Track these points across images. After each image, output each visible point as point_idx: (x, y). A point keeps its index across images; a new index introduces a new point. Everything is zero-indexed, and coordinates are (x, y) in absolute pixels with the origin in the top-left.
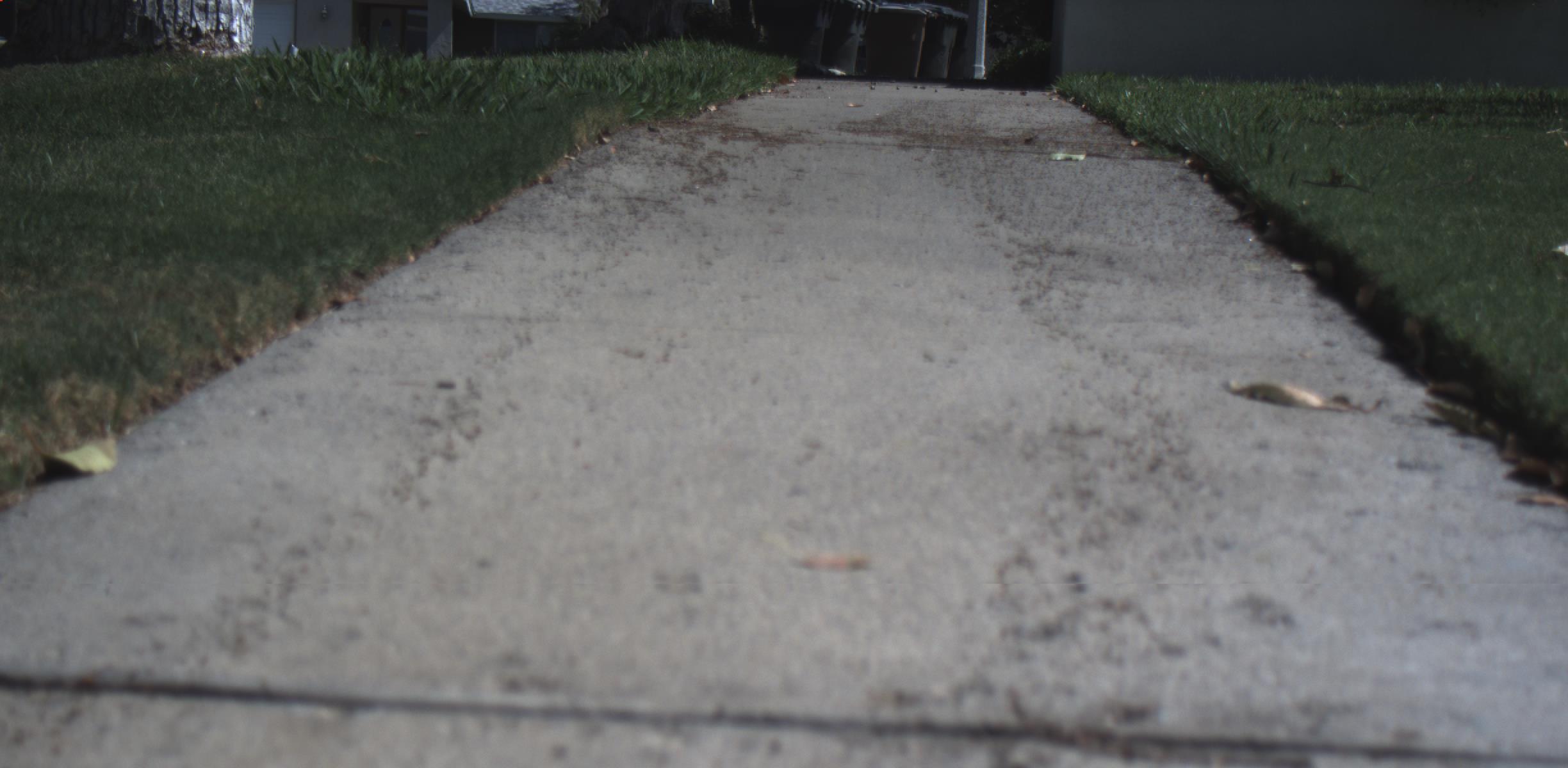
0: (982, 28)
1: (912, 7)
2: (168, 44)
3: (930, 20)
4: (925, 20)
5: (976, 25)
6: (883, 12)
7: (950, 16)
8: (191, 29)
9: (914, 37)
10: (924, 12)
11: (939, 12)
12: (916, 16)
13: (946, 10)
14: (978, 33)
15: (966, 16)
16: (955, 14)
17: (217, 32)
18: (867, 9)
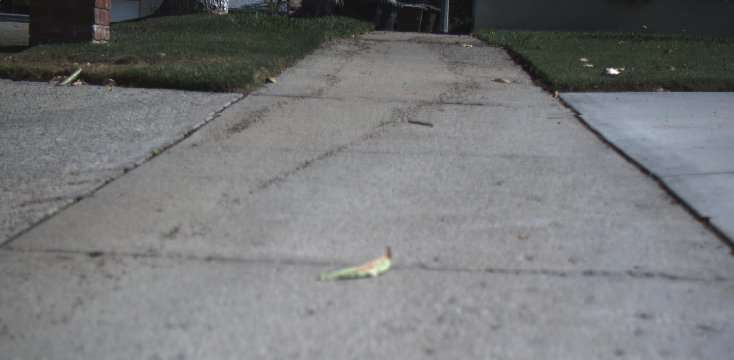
0: (447, 14)
1: (417, 6)
2: (207, 10)
3: (425, 11)
4: (423, 11)
5: (444, 14)
6: (404, 7)
7: (433, 10)
8: (213, 6)
9: (418, 18)
10: (422, 8)
11: (429, 8)
12: (419, 9)
13: (432, 7)
14: (445, 17)
15: (440, 10)
16: (435, 9)
17: (220, 7)
18: (398, 6)
